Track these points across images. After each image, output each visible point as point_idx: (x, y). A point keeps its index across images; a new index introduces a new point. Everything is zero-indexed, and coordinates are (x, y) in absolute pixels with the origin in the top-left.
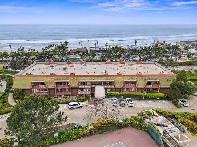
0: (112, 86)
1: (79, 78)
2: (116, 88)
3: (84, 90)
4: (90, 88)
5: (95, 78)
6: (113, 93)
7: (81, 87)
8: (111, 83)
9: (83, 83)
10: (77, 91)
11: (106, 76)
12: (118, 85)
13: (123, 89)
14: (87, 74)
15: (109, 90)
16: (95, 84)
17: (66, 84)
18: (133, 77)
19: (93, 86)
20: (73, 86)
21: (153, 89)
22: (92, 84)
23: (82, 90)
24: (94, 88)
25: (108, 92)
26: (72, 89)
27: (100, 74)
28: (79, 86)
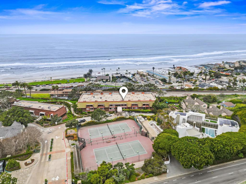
0: (126, 107)
1: (109, 103)
2: (128, 108)
3: (112, 109)
4: (114, 108)
5: (117, 102)
6: (126, 110)
7: (110, 107)
8: (125, 105)
9: (111, 105)
10: (108, 109)
11: (123, 101)
12: (129, 106)
13: (132, 108)
14: (113, 101)
15: (124, 108)
16: (117, 106)
17: (103, 106)
18: (136, 102)
19: (116, 107)
20: (106, 106)
21: (146, 108)
22: (116, 106)
23: (111, 108)
24: (117, 108)
25: (123, 110)
26: (106, 108)
27: (120, 101)
28: (109, 106)
